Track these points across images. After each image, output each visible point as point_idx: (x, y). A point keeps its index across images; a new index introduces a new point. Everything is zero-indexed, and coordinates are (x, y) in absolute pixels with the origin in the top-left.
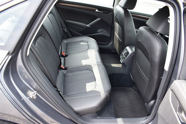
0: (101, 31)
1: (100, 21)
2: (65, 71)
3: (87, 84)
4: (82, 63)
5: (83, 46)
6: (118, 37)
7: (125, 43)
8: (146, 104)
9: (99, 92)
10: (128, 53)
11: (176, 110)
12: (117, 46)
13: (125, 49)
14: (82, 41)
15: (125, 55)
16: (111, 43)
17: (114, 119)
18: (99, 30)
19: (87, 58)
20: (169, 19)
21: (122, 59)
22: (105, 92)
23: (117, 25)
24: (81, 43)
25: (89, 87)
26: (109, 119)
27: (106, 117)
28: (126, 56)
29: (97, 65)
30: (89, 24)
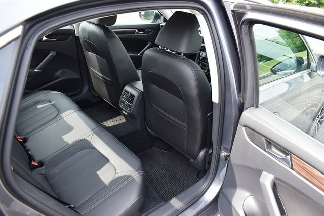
0: (63, 74)
1: (56, 55)
2: (42, 170)
3: (99, 173)
4: (66, 142)
5: (46, 109)
6: (101, 75)
7: (120, 81)
8: (192, 160)
9: (129, 176)
10: (132, 96)
11: (265, 148)
12: (103, 91)
13: (124, 91)
14: (38, 102)
15: (128, 101)
16: (86, 89)
17: (167, 205)
18: (58, 73)
19: (69, 129)
20: (200, 31)
21: (126, 108)
22: (137, 171)
23: (91, 56)
24: (39, 107)
25: (106, 175)
26: (160, 209)
27: (153, 209)
28: (131, 102)
29: (94, 135)
30: (38, 67)
